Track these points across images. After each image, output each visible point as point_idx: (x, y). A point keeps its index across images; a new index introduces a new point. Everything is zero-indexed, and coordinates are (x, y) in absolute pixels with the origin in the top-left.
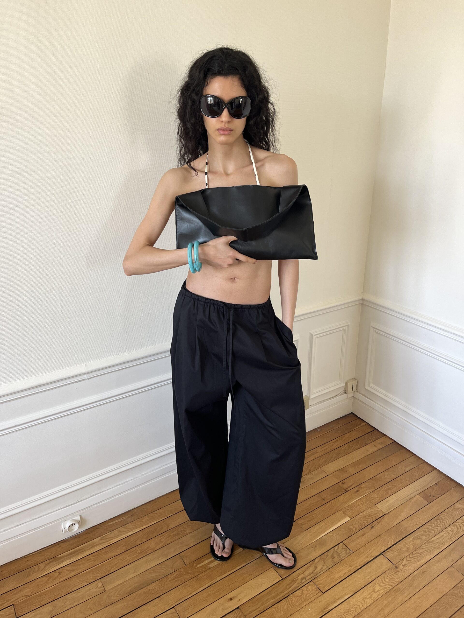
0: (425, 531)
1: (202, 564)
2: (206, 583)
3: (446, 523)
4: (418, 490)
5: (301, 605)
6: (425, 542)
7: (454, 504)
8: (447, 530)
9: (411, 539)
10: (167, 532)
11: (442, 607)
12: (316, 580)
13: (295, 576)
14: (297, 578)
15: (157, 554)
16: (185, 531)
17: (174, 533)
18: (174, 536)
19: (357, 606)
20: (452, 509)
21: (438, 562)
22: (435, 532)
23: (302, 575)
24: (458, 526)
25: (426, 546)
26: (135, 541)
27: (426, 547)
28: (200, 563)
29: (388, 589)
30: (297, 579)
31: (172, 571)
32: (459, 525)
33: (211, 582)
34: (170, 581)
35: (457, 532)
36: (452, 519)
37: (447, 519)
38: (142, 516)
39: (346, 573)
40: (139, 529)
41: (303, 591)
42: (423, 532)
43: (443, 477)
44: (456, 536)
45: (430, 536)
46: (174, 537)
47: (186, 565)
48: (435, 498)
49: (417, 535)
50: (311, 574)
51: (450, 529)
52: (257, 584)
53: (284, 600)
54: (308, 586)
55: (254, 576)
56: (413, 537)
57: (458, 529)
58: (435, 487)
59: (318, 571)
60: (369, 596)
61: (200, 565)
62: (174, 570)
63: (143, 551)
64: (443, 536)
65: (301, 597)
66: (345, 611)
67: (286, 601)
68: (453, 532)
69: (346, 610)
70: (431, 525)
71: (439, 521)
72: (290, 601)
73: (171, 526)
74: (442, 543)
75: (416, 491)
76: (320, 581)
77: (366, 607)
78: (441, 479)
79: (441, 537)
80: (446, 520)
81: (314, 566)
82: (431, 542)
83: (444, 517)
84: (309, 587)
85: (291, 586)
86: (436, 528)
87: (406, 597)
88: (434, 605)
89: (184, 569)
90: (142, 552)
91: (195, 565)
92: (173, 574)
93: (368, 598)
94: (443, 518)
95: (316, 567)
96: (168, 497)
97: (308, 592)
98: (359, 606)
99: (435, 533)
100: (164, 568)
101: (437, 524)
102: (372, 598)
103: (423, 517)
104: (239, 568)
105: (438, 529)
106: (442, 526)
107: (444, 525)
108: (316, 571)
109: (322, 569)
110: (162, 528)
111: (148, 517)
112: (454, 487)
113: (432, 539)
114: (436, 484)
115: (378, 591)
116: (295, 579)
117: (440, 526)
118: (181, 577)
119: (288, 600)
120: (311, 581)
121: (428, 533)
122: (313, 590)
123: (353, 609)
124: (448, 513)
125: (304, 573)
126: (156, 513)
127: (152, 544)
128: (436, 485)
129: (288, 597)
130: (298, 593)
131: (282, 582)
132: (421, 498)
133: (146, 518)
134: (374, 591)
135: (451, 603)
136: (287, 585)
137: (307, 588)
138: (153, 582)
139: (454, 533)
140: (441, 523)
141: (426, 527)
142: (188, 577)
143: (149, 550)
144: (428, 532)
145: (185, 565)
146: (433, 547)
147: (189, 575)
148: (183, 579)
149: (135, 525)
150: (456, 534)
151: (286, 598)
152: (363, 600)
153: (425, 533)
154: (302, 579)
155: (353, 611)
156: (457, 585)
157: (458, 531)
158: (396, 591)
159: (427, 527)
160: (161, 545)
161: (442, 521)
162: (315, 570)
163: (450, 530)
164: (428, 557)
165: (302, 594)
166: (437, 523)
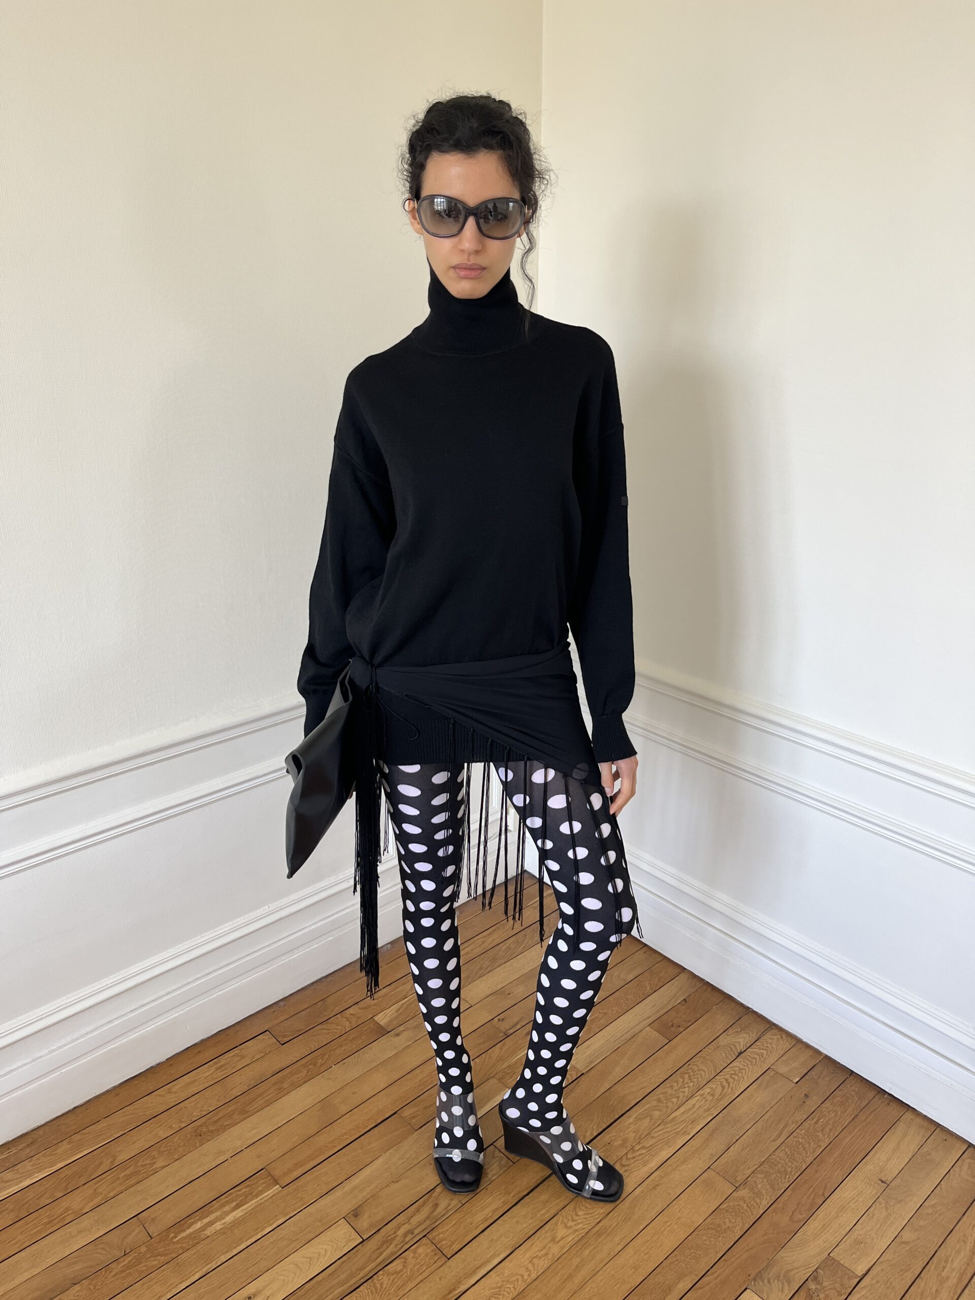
0: (659, 1100)
1: (189, 1230)
2: (196, 1270)
3: (700, 1079)
4: (648, 1018)
5: (401, 1290)
6: (660, 1122)
7: (718, 1037)
8: (703, 1092)
9: (631, 1120)
10: (112, 1170)
11: (689, 1255)
12: (434, 1233)
13: (392, 1230)
14: (395, 1233)
15: (85, 1222)
16: (154, 1163)
17: (128, 1172)
18: (128, 1177)
19: (518, 1277)
20: (712, 1048)
21: (683, 1162)
22: (678, 1100)
23: (406, 1225)
24: (725, 1083)
25: (660, 1130)
26: (38, 1199)
27: (660, 1133)
28: (184, 1231)
29: (582, 1231)
30: (396, 1237)
31: (118, 1254)
32: (726, 1080)
33: (208, 1267)
34: (114, 1276)
35: (722, 1096)
36: (712, 1070)
37: (704, 1071)
38: (55, 1142)
39: (497, 1209)
40: (49, 1171)
41: (406, 1259)
42: (654, 1103)
43: (699, 985)
44: (719, 1105)
45: (669, 1108)
46: (127, 1179)
47: (152, 1238)
48: (681, 1029)
49: (643, 1109)
50: (424, 1221)
51: (708, 1090)
52: (308, 1258)
53: (366, 1284)
54: (417, 1248)
55: (303, 1242)
56: (634, 1116)
57: (723, 1088)
58: (683, 1007)
59: (440, 1213)
60: (543, 1252)
61: (183, 1234)
62: (125, 1252)
63: (56, 1218)
64: (694, 1105)
65: (402, 1273)
66: (493, 1291)
67: (369, 1287)
68: (713, 1095)
69: (493, 1288)
70: (672, 1086)
71: (686, 1076)
72: (378, 1286)
73: (122, 1157)
74: (693, 1122)
75: (645, 1019)
76: (443, 1233)
77: (536, 1277)
78: (694, 989)
79: (690, 1109)
80: (702, 1072)
81: (432, 1204)
82: (670, 1122)
83: (697, 1066)
84: (420, 1250)
85: (381, 1254)
86: (682, 1092)
87: (618, 1244)
88: (673, 1255)
89: (146, 1246)
90: (53, 1220)
91: (172, 1235)
92: (121, 1260)
93: (540, 1258)
94: (695, 1068)
95: (436, 1205)
96: (117, 1095)
97: (418, 1261)
98: (523, 1276)
99: (679, 1102)
100: (103, 1249)
101: (683, 1082)
102: (550, 1256)
103: (656, 1072)
104: (271, 1229)
105: (684, 1092)
106: (693, 1086)
107: (696, 1082)
108: (435, 1213)
109: (448, 1206)
110: (101, 1163)
111: (69, 1143)
112: (717, 1003)
113: (673, 1115)
114: (685, 1000)
115: (562, 1238)
116: (390, 1236)
117: (689, 1087)
118: (139, 1265)
119: (374, 1284)
120: (425, 1236)
121: (666, 1103)
122: (427, 1255)
123: (509, 1286)
124: (704, 1058)
125: (411, 1221)
126: (88, 1133)
127: (76, 1201)
128: (684, 1002)
129: (375, 1277)
130: (396, 1265)
131: (362, 1246)
132: (655, 1032)
133: (65, 1146)
134: (553, 1240)
135: (708, 1245)
136: (374, 1252)
137: (415, 1252)
138: (75, 1284)
139: (715, 1098)
140: (690, 1079)
141: (661, 1092)
142: (156, 1262)
143: (68, 1215)
144: (665, 1101)
145: (150, 1238)
146: (673, 1132)
147: (159, 1257)
148: (144, 1268)
149: (39, 1164)
150: (719, 1100)
151: (370, 1281)
152: (530, 1262)
153: (660, 1104)
154: (405, 1235)
155: (510, 1289)
156: (721, 1207)
157: (724, 1092)
158: (599, 1234)
159: (664, 1091)
160: (97, 1201)
161: (694, 1075)
162: (434, 1211)
163: (708, 1093)
164: (665, 1154)
165: (404, 1266)
166: (682, 1080)
